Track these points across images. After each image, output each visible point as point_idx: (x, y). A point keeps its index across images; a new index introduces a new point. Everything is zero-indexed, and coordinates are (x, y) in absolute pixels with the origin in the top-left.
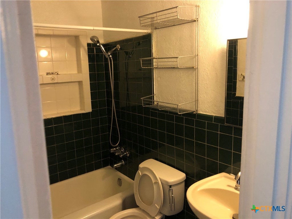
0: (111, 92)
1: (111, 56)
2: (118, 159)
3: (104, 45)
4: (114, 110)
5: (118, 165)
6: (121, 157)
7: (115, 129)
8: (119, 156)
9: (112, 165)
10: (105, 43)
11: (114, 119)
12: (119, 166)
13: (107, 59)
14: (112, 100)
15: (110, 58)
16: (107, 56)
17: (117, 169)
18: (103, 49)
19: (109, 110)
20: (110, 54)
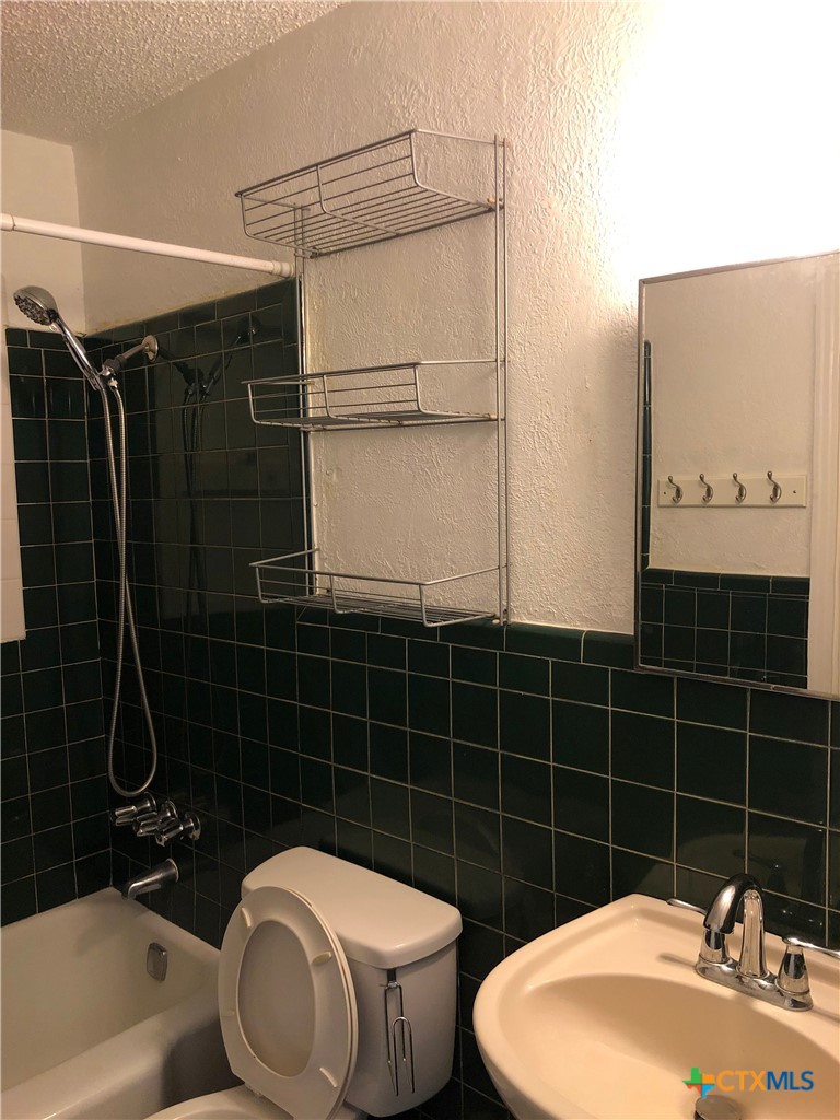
0: (116, 546)
1: (114, 383)
2: (146, 855)
3: (87, 342)
4: (127, 629)
5: (149, 880)
6: (162, 844)
7: (131, 716)
8: (150, 840)
9: (121, 884)
10: (95, 332)
11: (129, 672)
12: (157, 886)
13: (98, 392)
14: (118, 586)
15: (110, 390)
16: (97, 383)
17: (146, 900)
18: (81, 353)
19: (109, 631)
20: (111, 375)
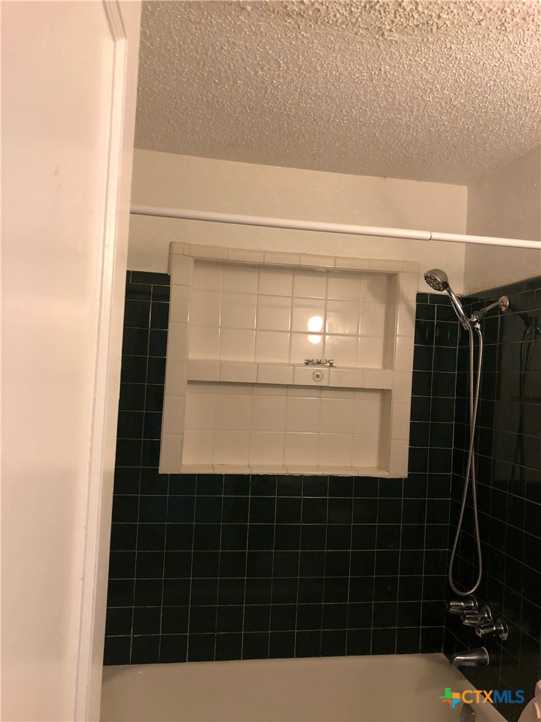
0: (469, 428)
1: (478, 326)
2: (467, 641)
3: (462, 300)
4: (470, 482)
5: (468, 658)
6: (480, 635)
7: (467, 542)
8: (472, 629)
9: (450, 653)
10: (468, 294)
11: (469, 511)
12: (473, 664)
13: (467, 332)
14: (467, 454)
15: (475, 331)
16: (467, 326)
17: (464, 670)
18: (459, 307)
19: (459, 482)
20: (477, 321)
